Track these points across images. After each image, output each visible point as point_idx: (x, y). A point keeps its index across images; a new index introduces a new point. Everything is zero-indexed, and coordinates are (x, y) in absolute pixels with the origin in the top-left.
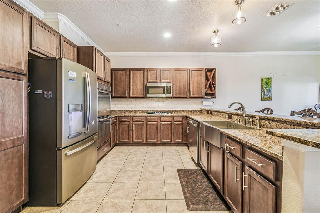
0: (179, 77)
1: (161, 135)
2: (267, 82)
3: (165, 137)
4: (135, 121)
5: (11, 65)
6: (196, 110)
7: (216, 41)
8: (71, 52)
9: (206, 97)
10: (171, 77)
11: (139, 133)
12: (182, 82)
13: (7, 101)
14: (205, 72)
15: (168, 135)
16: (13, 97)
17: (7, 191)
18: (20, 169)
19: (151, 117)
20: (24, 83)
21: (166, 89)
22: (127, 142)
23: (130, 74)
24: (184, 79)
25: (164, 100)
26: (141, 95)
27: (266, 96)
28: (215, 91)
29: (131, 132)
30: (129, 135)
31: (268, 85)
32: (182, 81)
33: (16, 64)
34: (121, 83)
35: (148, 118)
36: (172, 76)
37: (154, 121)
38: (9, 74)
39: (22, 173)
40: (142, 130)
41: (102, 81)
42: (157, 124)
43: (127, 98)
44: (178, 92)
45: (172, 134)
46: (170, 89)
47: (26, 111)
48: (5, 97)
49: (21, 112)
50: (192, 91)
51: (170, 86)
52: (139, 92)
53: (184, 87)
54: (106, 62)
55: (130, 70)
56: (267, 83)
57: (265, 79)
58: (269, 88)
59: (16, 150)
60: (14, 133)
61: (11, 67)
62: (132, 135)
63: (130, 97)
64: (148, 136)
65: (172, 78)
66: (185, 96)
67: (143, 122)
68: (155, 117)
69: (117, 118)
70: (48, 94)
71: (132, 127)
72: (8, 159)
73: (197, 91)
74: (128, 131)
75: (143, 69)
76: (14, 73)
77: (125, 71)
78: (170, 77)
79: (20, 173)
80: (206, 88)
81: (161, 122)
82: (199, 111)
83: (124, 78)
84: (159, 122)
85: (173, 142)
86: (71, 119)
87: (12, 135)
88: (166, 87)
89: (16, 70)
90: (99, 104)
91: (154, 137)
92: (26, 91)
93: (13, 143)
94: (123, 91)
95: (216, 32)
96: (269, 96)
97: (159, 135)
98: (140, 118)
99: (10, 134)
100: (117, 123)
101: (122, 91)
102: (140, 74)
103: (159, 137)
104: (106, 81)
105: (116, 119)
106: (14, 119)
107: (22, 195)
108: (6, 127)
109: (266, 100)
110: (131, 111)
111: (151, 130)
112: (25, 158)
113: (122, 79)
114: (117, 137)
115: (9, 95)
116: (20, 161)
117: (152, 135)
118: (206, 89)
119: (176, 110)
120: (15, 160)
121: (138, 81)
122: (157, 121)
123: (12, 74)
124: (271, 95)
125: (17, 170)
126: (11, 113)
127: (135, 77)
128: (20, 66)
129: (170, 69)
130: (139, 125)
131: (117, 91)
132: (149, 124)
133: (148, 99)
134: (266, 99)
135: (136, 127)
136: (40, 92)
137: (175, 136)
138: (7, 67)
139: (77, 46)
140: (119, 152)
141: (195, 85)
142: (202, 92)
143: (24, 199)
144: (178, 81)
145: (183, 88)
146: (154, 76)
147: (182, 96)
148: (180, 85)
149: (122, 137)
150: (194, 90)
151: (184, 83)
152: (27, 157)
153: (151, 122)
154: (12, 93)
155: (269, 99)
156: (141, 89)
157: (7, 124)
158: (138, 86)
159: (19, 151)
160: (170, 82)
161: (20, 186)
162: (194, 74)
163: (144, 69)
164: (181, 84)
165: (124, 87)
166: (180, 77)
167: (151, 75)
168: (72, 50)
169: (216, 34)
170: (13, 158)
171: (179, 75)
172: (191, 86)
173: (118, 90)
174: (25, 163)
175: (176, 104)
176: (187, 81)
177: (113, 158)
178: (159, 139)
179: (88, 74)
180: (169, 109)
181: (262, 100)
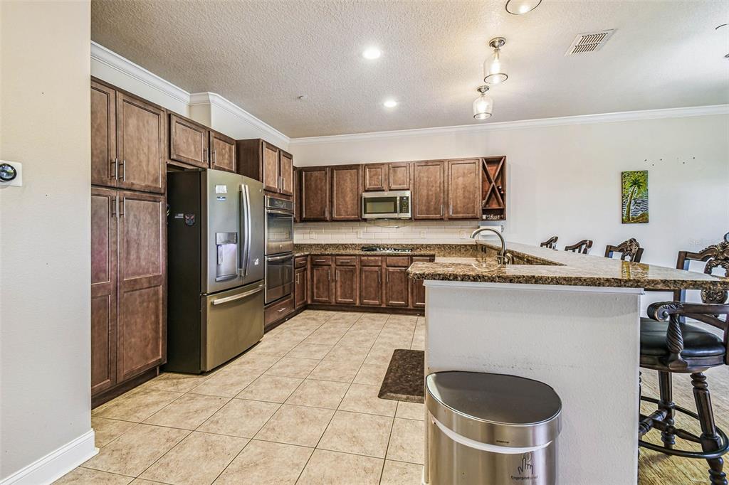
0: (425, 179)
1: (388, 291)
2: (635, 182)
3: (394, 296)
4: (339, 264)
5: (146, 183)
6: (466, 245)
7: (482, 107)
8: (226, 152)
9: (484, 217)
10: (410, 180)
11: (347, 286)
12: (433, 189)
13: (142, 229)
14: (481, 165)
15: (402, 293)
16: (149, 223)
17: (141, 341)
18: (157, 317)
19: (369, 258)
20: (161, 205)
21: (398, 202)
22: (326, 302)
23: (332, 177)
24: (436, 182)
25: (400, 225)
26: (354, 215)
27: (635, 212)
28: (505, 205)
29: (333, 284)
30: (329, 290)
31: (639, 187)
32: (433, 186)
33: (152, 182)
34: (317, 193)
35: (363, 258)
36: (412, 177)
37: (373, 264)
38: (144, 195)
39: (159, 323)
40: (352, 280)
41: (276, 194)
42: (381, 270)
43: (327, 221)
44: (424, 208)
45: (409, 290)
46: (408, 203)
47: (164, 242)
48: (140, 224)
49: (158, 244)
50: (453, 206)
51: (407, 198)
52: (349, 210)
53: (436, 199)
54: (284, 160)
55: (333, 168)
56: (635, 184)
57: (629, 174)
58: (640, 195)
59: (152, 292)
60: (151, 270)
61: (147, 186)
62: (334, 290)
63: (333, 220)
64: (364, 294)
65: (412, 182)
66: (438, 216)
67: (354, 266)
68: (377, 258)
69: (309, 258)
70: (190, 219)
71: (334, 275)
72: (143, 302)
73: (464, 206)
74: (327, 283)
75: (356, 167)
76: (150, 193)
77: (324, 172)
78: (408, 180)
79: (157, 322)
80: (483, 199)
81: (388, 266)
82: (471, 246)
83: (323, 184)
84: (384, 266)
85: (411, 307)
86: (221, 255)
87: (148, 272)
88: (398, 198)
89: (152, 189)
90: (268, 233)
91: (373, 296)
92: (164, 215)
93: (149, 282)
94: (321, 208)
95: (483, 90)
96: (641, 213)
97: (384, 292)
98: (348, 259)
99: (145, 271)
100: (309, 266)
101: (319, 209)
102: (351, 175)
103: (384, 295)
104: (284, 193)
105: (306, 260)
106: (150, 252)
107: (158, 352)
108: (141, 261)
109: (635, 222)
110: (337, 246)
111: (368, 282)
112: (163, 303)
113: (319, 187)
114: (309, 293)
115: (145, 221)
116: (157, 307)
117: (370, 292)
118: (484, 201)
119: (423, 245)
120: (151, 304)
121: (348, 189)
122: (380, 264)
123: (148, 195)
124: (647, 210)
125: (153, 318)
126: (147, 244)
127: (342, 182)
128: (157, 184)
129: (409, 163)
130: (346, 272)
131: (310, 209)
132: (365, 271)
133: (369, 223)
134: (633, 219)
135: (341, 275)
136: (180, 216)
137: (415, 294)
138: (142, 186)
139: (236, 141)
140: (308, 319)
141: (460, 193)
142: (474, 207)
143: (160, 357)
144: (423, 186)
145: (434, 200)
146: (378, 178)
147: (431, 216)
148: (428, 195)
149: (317, 293)
150: (457, 203)
151: (436, 190)
152: (166, 303)
153: (369, 266)
154: (148, 218)
155: (644, 219)
156: (353, 204)
157: (142, 257)
158: (348, 199)
159: (156, 293)
160: (408, 189)
161: (156, 339)
162: (458, 170)
163: (359, 165)
164: (430, 193)
165: (322, 201)
166: (428, 177)
167: (370, 177)
168: (227, 149)
169: (483, 94)
170: (149, 302)
171: (426, 174)
172: (450, 196)
173: (312, 206)
174: (163, 310)
175: (424, 233)
176: (442, 186)
177: (295, 326)
178: (384, 298)
179: (247, 185)
180: (410, 243)
181: (623, 222)
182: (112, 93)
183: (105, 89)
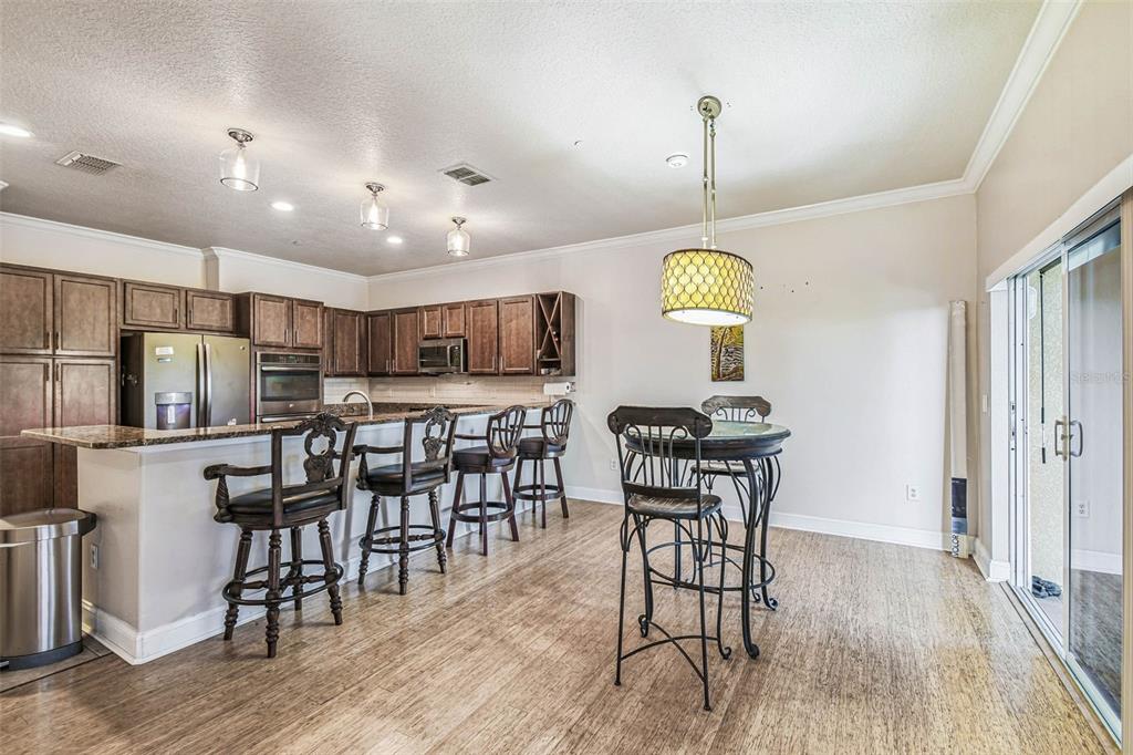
7: (458, 244)
8: (214, 308)
9: (543, 371)
12: (487, 336)
14: (536, 303)
21: (448, 353)
23: (394, 323)
24: (490, 327)
26: (413, 368)
27: (727, 365)
31: (731, 329)
32: (487, 332)
33: (99, 346)
34: (381, 341)
36: (467, 321)
41: (285, 349)
44: (479, 359)
46: (460, 354)
50: (507, 358)
51: (460, 347)
52: (410, 361)
53: (490, 347)
54: (302, 310)
55: (395, 312)
58: (733, 340)
63: (395, 374)
65: (467, 327)
66: (492, 370)
73: (518, 356)
75: (415, 310)
77: (387, 316)
78: (464, 324)
80: (539, 347)
83: (386, 330)
88: (448, 348)
95: (458, 222)
96: (734, 366)
101: (382, 361)
102: (410, 320)
104: (301, 346)
109: (727, 380)
113: (383, 334)
118: (540, 351)
121: (408, 337)
124: (741, 362)
127: (402, 328)
128: (104, 348)
131: (375, 361)
139: (235, 295)
141: (514, 340)
142: (527, 358)
144: (477, 332)
145: (487, 350)
146: (435, 324)
147: (485, 370)
148: (482, 344)
150: (511, 354)
151: (490, 337)
155: (738, 375)
156: (412, 356)
158: (408, 349)
160: (463, 336)
162: (511, 311)
163: (417, 308)
164: (485, 341)
165: (385, 352)
166: (483, 321)
167: (428, 322)
171: (480, 317)
172: (504, 344)
173: (377, 357)
176: (495, 331)
179: (209, 345)
181: (714, 380)
182: (49, 277)
183: (40, 275)
